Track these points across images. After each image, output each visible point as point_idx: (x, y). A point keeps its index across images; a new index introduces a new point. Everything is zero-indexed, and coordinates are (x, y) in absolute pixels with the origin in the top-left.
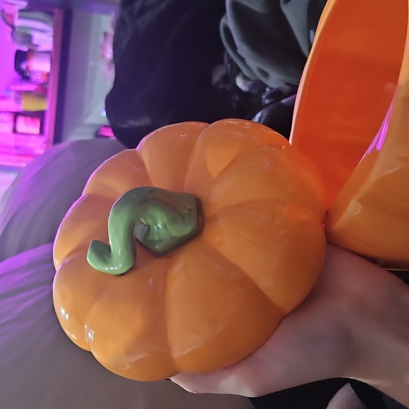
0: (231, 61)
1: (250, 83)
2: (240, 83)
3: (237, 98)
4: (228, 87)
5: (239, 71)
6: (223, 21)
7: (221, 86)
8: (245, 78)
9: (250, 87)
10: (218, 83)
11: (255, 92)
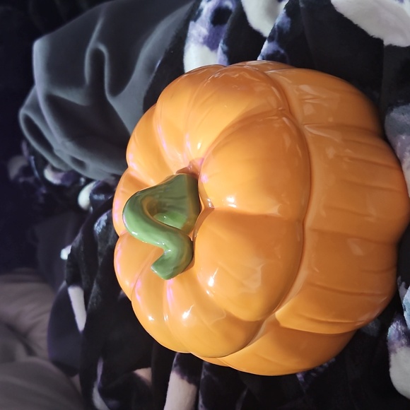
0: (33, 152)
1: (61, 175)
2: (49, 175)
3: (44, 191)
4: (31, 180)
5: (45, 163)
6: (23, 112)
7: (21, 180)
8: (54, 169)
9: (62, 180)
10: (17, 177)
11: (68, 184)
